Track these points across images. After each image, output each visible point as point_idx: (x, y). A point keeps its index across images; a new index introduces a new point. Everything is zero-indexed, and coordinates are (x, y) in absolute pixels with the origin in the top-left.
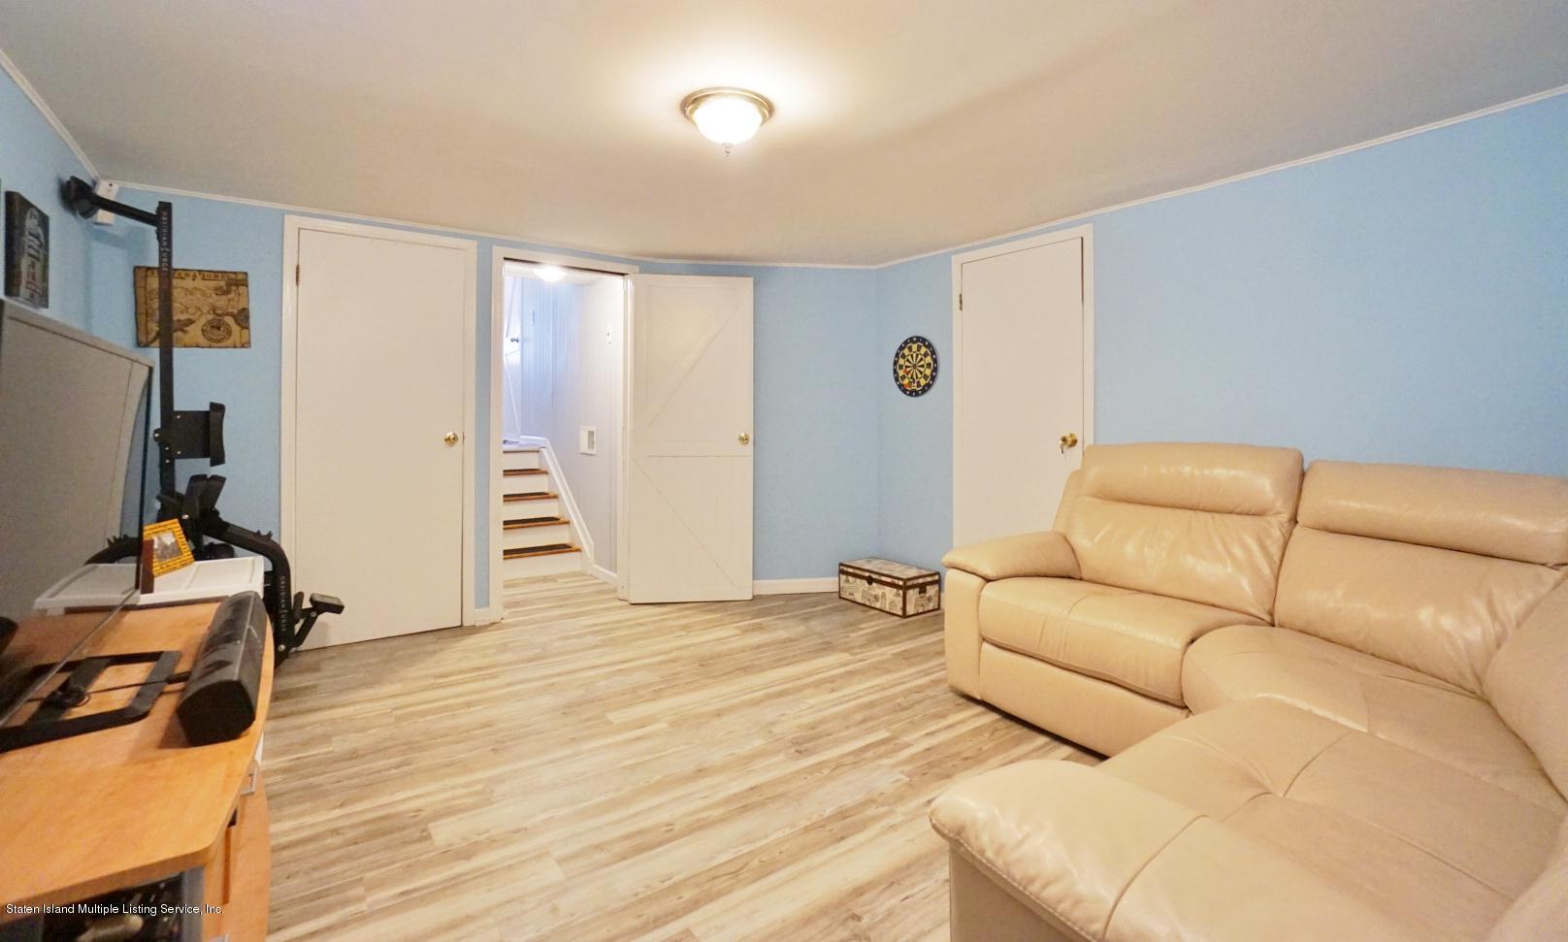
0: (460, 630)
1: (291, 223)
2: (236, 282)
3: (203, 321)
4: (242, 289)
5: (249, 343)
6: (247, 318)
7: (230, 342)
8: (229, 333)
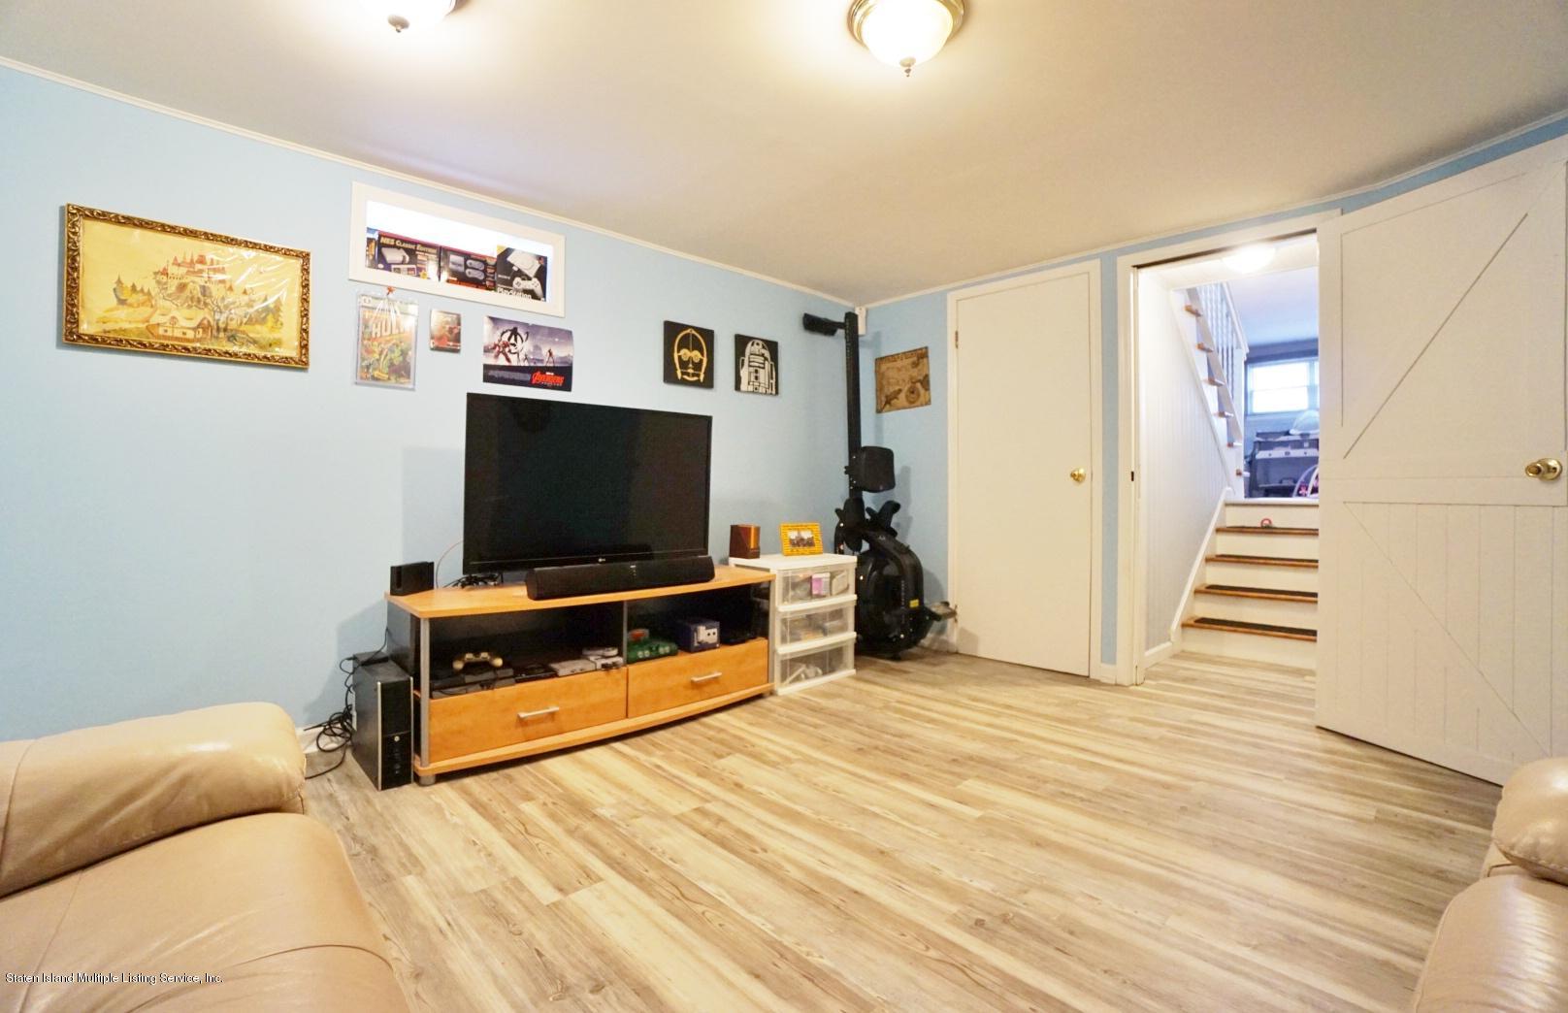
0: (1084, 680)
1: (951, 298)
2: (921, 355)
3: (906, 389)
4: (925, 360)
5: (930, 401)
6: (928, 382)
7: (918, 403)
8: (919, 395)
